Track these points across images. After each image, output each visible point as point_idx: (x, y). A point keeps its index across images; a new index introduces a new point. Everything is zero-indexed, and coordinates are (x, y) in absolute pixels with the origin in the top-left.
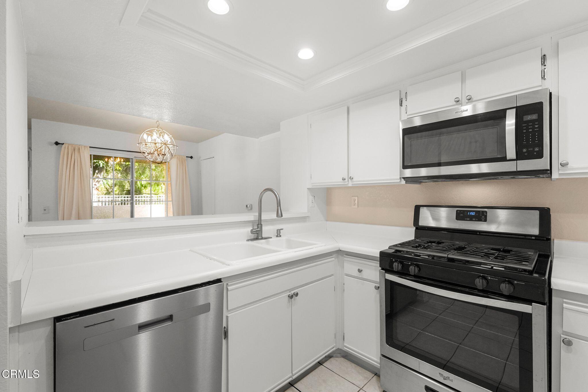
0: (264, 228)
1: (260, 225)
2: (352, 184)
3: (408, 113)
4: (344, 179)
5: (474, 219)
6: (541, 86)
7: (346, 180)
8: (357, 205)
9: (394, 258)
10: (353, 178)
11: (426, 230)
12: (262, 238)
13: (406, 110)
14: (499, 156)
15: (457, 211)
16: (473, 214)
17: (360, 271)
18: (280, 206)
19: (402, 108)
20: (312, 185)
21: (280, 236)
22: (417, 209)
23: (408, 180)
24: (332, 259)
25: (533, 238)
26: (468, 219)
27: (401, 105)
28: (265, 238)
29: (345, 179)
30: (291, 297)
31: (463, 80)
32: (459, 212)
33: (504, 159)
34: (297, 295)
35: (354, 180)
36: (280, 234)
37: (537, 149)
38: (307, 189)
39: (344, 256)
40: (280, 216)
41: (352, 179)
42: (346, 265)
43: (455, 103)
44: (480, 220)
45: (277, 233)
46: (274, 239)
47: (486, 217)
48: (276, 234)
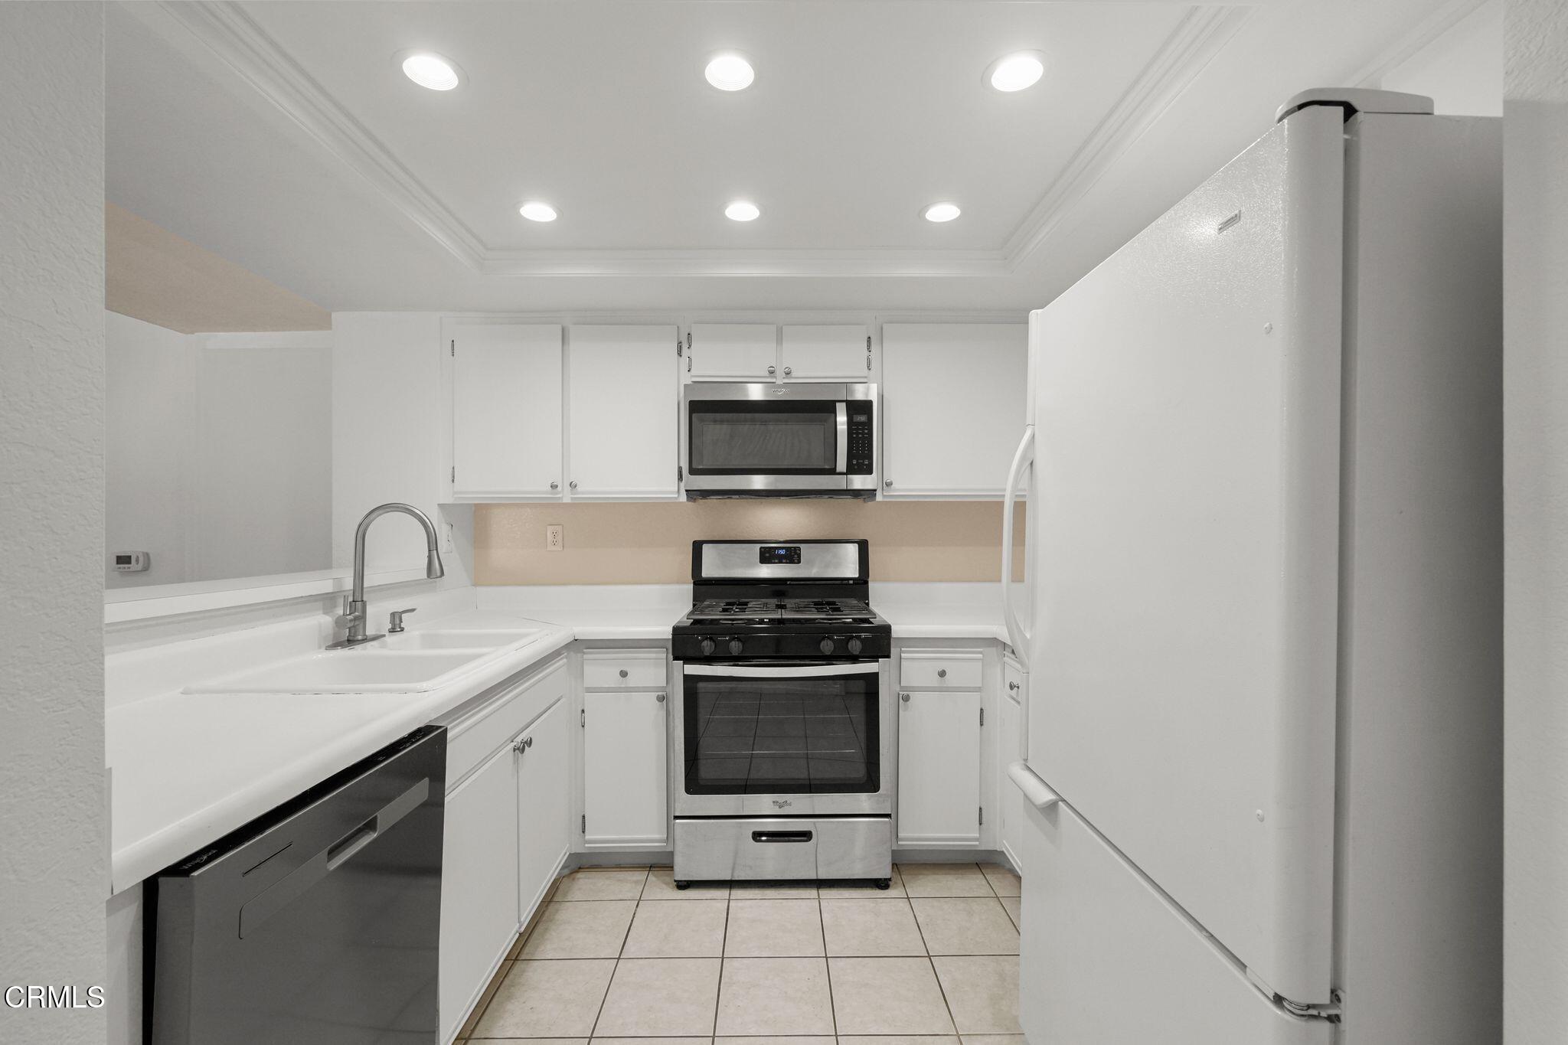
0: (370, 610)
1: (359, 604)
2: (572, 498)
3: (693, 372)
4: (554, 487)
5: (784, 561)
6: (866, 377)
7: (559, 489)
8: (561, 544)
9: (699, 635)
10: (576, 486)
11: (713, 584)
12: (365, 640)
13: (690, 366)
14: (827, 467)
15: (761, 548)
16: (782, 552)
17: (624, 674)
18: (437, 550)
19: (681, 359)
20: (456, 496)
21: (402, 630)
22: (697, 547)
23: (693, 494)
24: (561, 662)
25: (851, 582)
26: (776, 561)
27: (680, 354)
28: (375, 638)
29: (557, 486)
30: (520, 749)
31: (779, 339)
32: (763, 550)
33: (833, 471)
34: (529, 743)
35: (579, 488)
36: (400, 625)
37: (866, 462)
38: (437, 506)
39: (585, 650)
40: (439, 574)
41: (573, 486)
42: (589, 669)
43: (767, 374)
44: (792, 562)
45: (393, 621)
46: (391, 639)
47: (799, 556)
48: (390, 626)
